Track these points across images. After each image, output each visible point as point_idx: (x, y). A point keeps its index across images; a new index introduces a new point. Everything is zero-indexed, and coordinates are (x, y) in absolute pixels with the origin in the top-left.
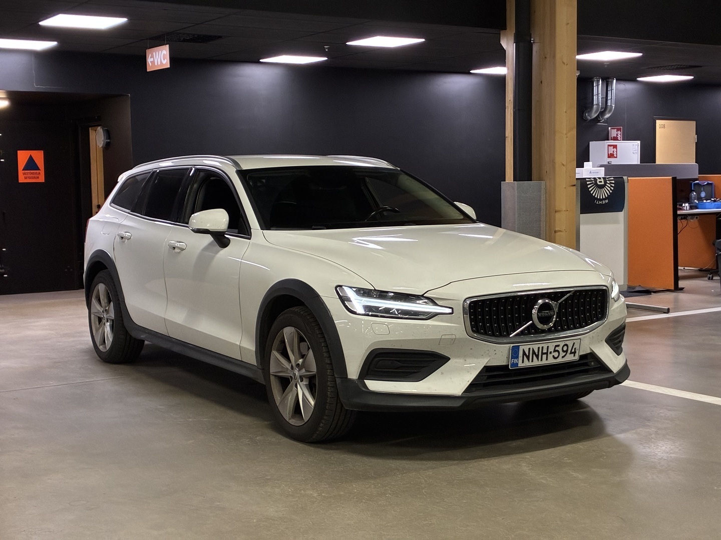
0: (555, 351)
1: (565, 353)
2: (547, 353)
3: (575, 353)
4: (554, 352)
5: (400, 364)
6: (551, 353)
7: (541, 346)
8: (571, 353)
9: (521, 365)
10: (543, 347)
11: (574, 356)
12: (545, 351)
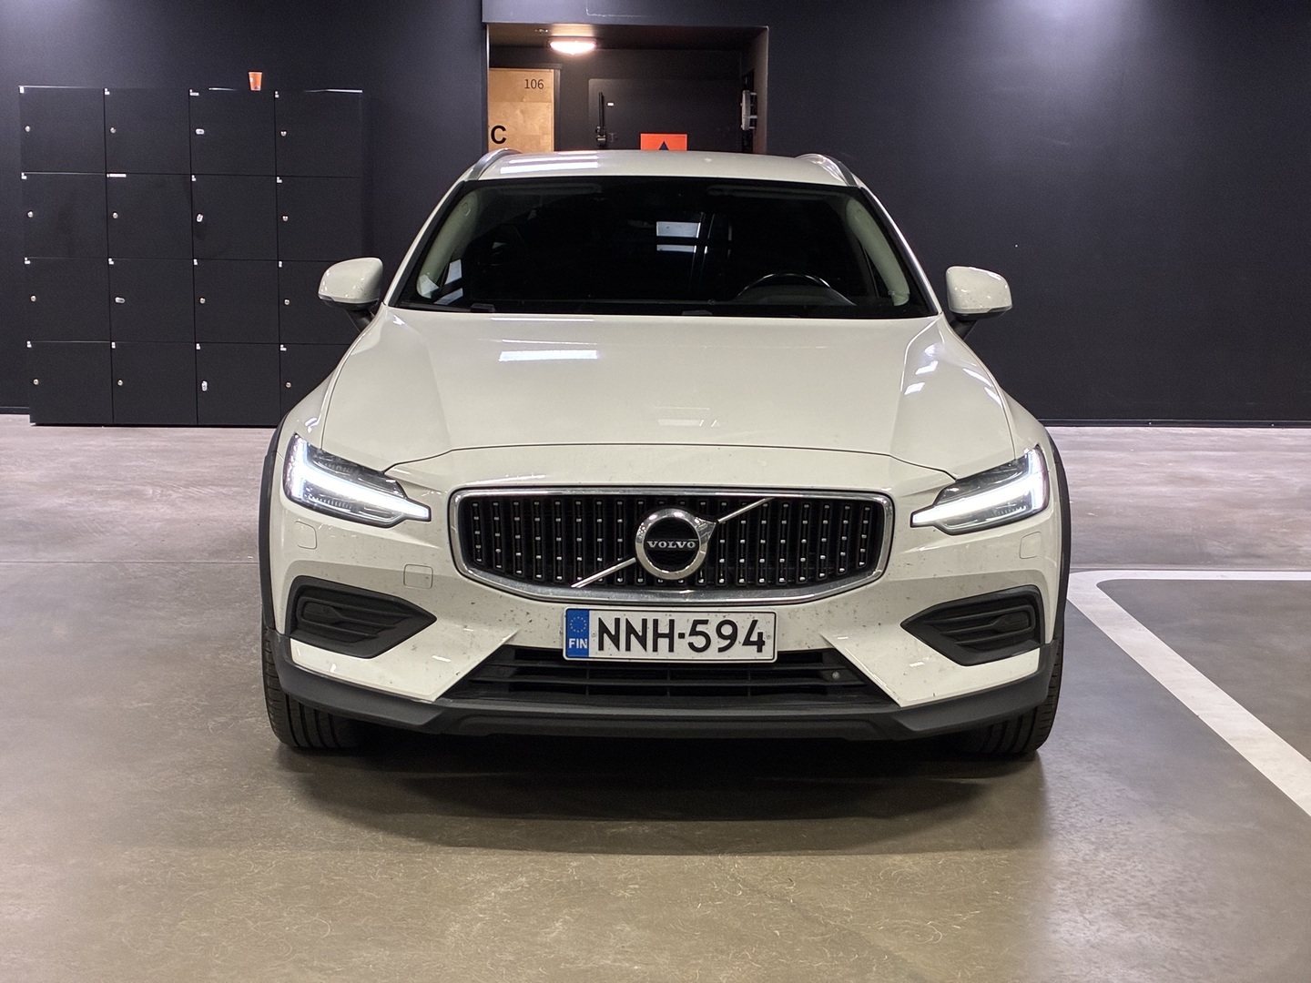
0: (694, 632)
1: (727, 642)
2: (670, 636)
3: (760, 644)
4: (690, 635)
5: (340, 616)
6: (682, 636)
7: (650, 617)
8: (747, 642)
9: (594, 653)
10: (656, 622)
11: (760, 650)
12: (663, 629)
